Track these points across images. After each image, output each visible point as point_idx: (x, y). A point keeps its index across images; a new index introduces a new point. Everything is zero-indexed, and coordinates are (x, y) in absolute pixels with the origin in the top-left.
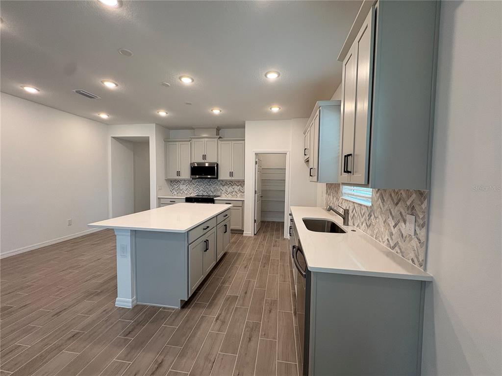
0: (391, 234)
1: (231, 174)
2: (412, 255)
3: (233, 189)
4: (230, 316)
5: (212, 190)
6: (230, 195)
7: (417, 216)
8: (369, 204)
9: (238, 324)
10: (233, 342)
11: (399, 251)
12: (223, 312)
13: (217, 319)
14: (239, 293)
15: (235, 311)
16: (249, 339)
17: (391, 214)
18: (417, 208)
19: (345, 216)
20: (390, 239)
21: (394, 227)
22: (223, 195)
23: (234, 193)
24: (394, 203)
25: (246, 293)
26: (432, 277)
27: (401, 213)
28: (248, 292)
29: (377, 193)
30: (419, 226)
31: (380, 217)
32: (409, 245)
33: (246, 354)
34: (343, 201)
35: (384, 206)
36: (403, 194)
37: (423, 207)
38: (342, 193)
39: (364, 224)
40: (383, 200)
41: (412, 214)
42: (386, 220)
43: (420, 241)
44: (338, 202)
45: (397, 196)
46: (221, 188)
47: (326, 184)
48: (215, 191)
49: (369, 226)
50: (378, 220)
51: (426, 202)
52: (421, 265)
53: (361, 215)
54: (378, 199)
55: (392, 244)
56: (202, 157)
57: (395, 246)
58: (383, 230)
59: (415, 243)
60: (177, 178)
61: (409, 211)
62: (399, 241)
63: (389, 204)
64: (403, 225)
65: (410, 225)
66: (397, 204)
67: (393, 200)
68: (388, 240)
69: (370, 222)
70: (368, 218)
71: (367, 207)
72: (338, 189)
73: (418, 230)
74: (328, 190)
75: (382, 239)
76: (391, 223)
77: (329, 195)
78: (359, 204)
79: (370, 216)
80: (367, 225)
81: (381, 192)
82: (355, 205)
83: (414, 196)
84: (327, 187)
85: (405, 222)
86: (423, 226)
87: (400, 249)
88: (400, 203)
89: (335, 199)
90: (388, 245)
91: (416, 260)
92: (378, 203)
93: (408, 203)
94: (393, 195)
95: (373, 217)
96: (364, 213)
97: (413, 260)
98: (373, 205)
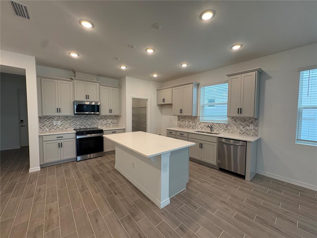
0: (241, 130)
1: (111, 111)
5: (89, 123)
7: (254, 124)
8: (227, 123)
17: (241, 124)
18: (254, 122)
19: (211, 128)
21: (243, 128)
26: (260, 137)
27: (246, 124)
29: (231, 119)
30: (255, 126)
31: (234, 126)
32: (251, 132)
34: (201, 123)
35: (236, 123)
36: (247, 119)
37: (257, 122)
38: (199, 120)
39: (222, 130)
40: (236, 121)
41: (252, 124)
42: (238, 127)
43: (255, 130)
44: (196, 124)
45: (244, 120)
46: (97, 121)
47: (177, 116)
48: (92, 124)
49: (227, 130)
50: (232, 127)
51: (258, 121)
52: (256, 135)
53: (220, 127)
54: (233, 121)
55: (242, 133)
56: (85, 97)
57: (244, 133)
58: (236, 130)
59: (253, 131)
60: (57, 114)
61: (251, 123)
62: (246, 131)
63: (240, 122)
64: (248, 127)
65: (252, 127)
66: (244, 122)
67: (242, 121)
68: (240, 132)
69: (227, 129)
70: (225, 127)
71: (224, 124)
72: (194, 118)
73: (255, 128)
74: (181, 119)
75: (236, 132)
76: (241, 127)
77: (182, 121)
78: (217, 123)
79: (227, 126)
80: (225, 130)
81: (234, 119)
82: (214, 124)
83: (252, 119)
84: (180, 118)
85: (249, 126)
86: (257, 126)
87: (246, 133)
88: (246, 122)
89: (191, 123)
90: (239, 134)
91: (254, 135)
92: (233, 122)
93: (250, 121)
94: (242, 119)
95: (229, 126)
96: (222, 126)
97: (253, 135)
98: (229, 123)
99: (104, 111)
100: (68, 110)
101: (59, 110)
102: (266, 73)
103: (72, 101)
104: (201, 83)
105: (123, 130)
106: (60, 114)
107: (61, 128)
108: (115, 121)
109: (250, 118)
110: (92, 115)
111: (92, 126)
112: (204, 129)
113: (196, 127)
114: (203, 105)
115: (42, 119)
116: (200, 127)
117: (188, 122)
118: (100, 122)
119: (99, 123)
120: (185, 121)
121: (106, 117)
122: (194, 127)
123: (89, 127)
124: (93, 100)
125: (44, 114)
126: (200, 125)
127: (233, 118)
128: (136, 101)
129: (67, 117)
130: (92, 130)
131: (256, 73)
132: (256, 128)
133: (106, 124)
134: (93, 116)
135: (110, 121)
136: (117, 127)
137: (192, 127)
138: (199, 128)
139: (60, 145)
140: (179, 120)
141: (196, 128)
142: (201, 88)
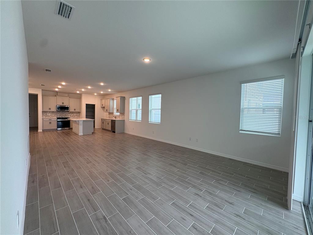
1: (75, 110)
5: (64, 115)
38: (114, 114)
44: (113, 116)
47: (108, 113)
56: (62, 103)
60: (49, 110)
77: (110, 115)
99: (71, 110)
100: (54, 109)
101: (50, 109)
103: (56, 105)
106: (50, 110)
107: (50, 116)
108: (78, 114)
115: (43, 112)
118: (69, 115)
121: (72, 113)
123: (64, 117)
124: (66, 104)
125: (44, 110)
128: (88, 106)
129: (53, 112)
134: (66, 112)
135: (75, 115)
139: (50, 123)
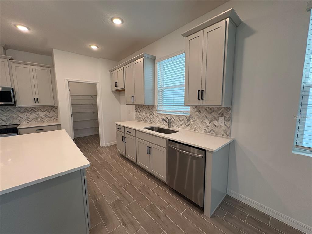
0: (207, 127)
1: (37, 100)
2: (223, 133)
3: (38, 115)
4: (131, 214)
6: (33, 122)
7: (225, 117)
8: (189, 115)
9: (142, 215)
10: (153, 227)
11: (213, 133)
12: (123, 217)
13: (125, 225)
14: (117, 197)
15: (129, 209)
16: (158, 217)
17: (207, 118)
18: (225, 114)
19: (169, 123)
20: (206, 129)
21: (209, 123)
22: (24, 123)
23: (39, 119)
24: (209, 113)
25: (121, 193)
26: (234, 139)
27: (214, 117)
28: (121, 192)
29: (194, 109)
30: (226, 121)
31: (198, 120)
32: (220, 129)
33: (167, 225)
34: (159, 115)
35: (201, 115)
36: (215, 108)
37: (229, 113)
38: (157, 110)
39: (183, 125)
40: (200, 112)
41: (222, 116)
42: (203, 121)
43: (227, 126)
44: (153, 116)
45: (210, 110)
46: (19, 115)
47: (134, 106)
48: (9, 119)
49: (188, 125)
50: (196, 122)
51: (232, 112)
52: (228, 136)
53: (180, 120)
54: (196, 112)
55: (208, 131)
57: (210, 131)
58: (200, 126)
59: (224, 128)
61: (220, 115)
62: (213, 129)
63: (205, 113)
64: (216, 122)
65: (221, 121)
66: (211, 113)
67: (208, 111)
68: (205, 129)
69: (188, 123)
70: (186, 122)
71: (185, 116)
72: (151, 108)
73: (226, 123)
74: (139, 110)
75: (200, 130)
76: (207, 122)
77: (139, 112)
78: (177, 115)
79: (189, 120)
80: (186, 125)
81: (198, 108)
82: (173, 116)
83: (223, 109)
84: (137, 107)
85: (217, 120)
86: (229, 120)
87: (214, 132)
88: (213, 113)
89: (148, 115)
90: (205, 132)
91: (225, 134)
92: (196, 114)
93: (219, 112)
94: (208, 109)
95: (191, 120)
96: (183, 120)
97: (223, 135)
98: (191, 115)
102: (245, 25)
104: (158, 55)
105: (57, 126)
109: (219, 107)
110: (7, 106)
111: (10, 122)
112: (162, 123)
113: (153, 120)
114: (162, 88)
116: (157, 120)
117: (146, 114)
119: (22, 118)
120: (142, 112)
122: (152, 121)
123: (4, 124)
126: (158, 118)
127: (196, 107)
130: (9, 127)
131: (226, 22)
132: (228, 124)
133: (36, 119)
135: (42, 114)
136: (56, 122)
137: (149, 120)
138: (157, 122)
140: (136, 111)
141: (154, 122)
142: (158, 64)
